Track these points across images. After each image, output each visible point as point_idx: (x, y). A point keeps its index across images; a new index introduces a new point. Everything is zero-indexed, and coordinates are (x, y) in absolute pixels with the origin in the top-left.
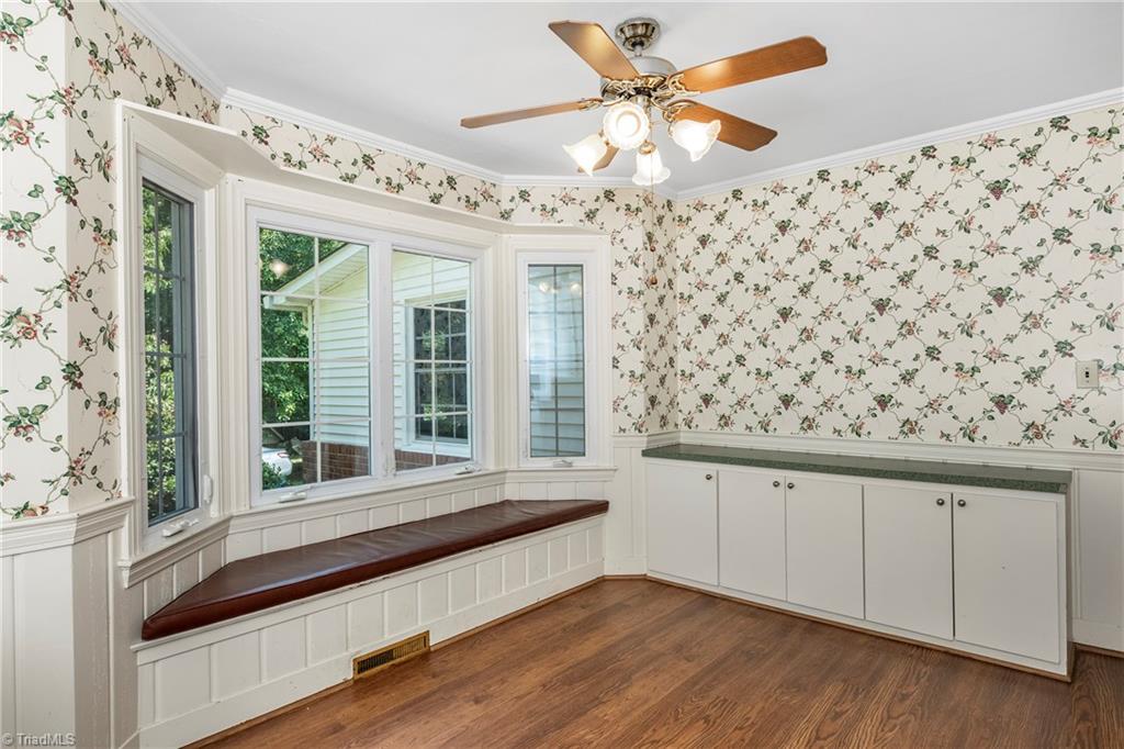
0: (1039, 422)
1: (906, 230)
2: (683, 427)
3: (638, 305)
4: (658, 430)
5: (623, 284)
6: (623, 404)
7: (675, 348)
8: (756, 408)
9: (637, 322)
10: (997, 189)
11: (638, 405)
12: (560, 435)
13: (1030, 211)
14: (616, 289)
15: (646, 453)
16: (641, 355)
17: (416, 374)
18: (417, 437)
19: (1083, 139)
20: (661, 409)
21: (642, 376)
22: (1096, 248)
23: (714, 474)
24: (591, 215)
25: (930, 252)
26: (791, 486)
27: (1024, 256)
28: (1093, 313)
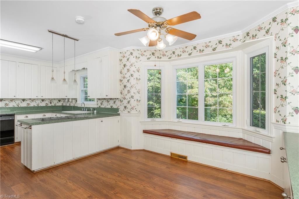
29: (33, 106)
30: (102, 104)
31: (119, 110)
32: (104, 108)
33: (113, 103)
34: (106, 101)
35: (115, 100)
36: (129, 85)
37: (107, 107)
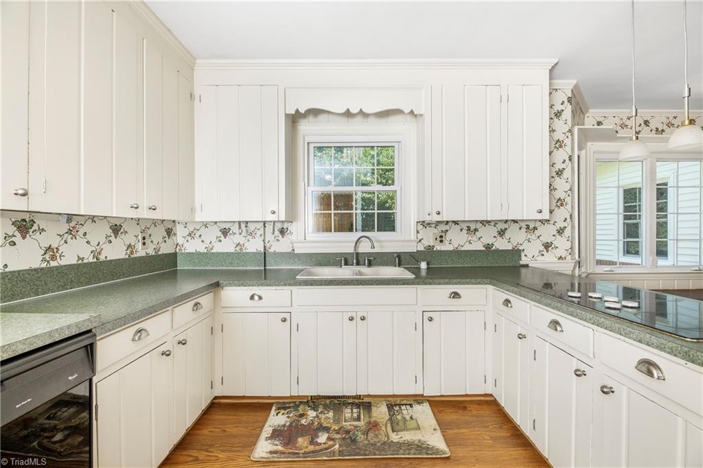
17: (624, 223)
18: (624, 255)
29: (74, 261)
30: (443, 239)
31: (523, 255)
32: (451, 251)
33: (496, 234)
34: (461, 230)
35: (502, 226)
36: (562, 185)
37: (467, 247)
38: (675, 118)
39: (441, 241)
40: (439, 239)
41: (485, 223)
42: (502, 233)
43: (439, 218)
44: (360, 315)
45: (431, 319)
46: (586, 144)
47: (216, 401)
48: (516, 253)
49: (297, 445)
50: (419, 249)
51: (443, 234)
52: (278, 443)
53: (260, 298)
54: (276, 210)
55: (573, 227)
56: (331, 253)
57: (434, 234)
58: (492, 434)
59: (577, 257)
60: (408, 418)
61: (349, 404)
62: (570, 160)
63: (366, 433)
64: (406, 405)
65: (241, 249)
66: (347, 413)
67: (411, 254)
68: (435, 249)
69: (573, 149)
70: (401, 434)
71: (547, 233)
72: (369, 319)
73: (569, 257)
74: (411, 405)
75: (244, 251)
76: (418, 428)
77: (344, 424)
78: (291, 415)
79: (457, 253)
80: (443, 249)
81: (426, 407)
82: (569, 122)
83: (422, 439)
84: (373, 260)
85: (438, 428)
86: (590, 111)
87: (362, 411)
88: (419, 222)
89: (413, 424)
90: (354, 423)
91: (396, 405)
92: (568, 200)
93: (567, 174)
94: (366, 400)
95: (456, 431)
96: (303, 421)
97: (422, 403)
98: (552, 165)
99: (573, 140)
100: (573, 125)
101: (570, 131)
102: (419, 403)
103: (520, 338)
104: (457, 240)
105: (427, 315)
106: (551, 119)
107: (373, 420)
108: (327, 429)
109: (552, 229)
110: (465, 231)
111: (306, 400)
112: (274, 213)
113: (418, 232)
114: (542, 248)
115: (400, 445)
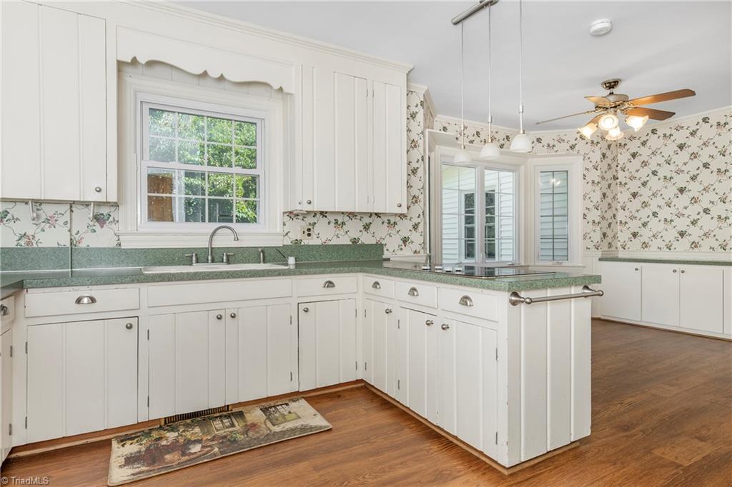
0: (696, 241)
1: (645, 164)
2: (620, 249)
3: (597, 188)
4: (607, 249)
5: (589, 179)
6: (588, 236)
7: (616, 209)
8: (664, 238)
9: (597, 197)
10: (681, 147)
11: (597, 237)
12: (555, 254)
13: (694, 156)
14: (586, 181)
15: (600, 259)
16: (599, 213)
17: (465, 227)
18: (466, 258)
19: (715, 127)
20: (609, 239)
21: (599, 223)
22: (719, 171)
23: (639, 268)
24: (572, 147)
25: (654, 173)
26: (683, 272)
27: (691, 174)
28: (718, 197)
30: (311, 232)
31: (385, 249)
32: (319, 246)
33: (362, 228)
34: (329, 223)
35: (367, 220)
36: (417, 183)
37: (335, 242)
38: (497, 132)
39: (309, 235)
40: (306, 232)
41: (352, 215)
42: (367, 227)
43: (309, 208)
44: (229, 312)
45: (306, 311)
46: (435, 147)
47: (13, 456)
48: (379, 247)
49: (166, 461)
50: (285, 243)
51: (311, 227)
52: (139, 466)
53: (93, 300)
54: (103, 188)
55: (425, 223)
56: (176, 249)
57: (302, 226)
58: (366, 407)
59: (428, 252)
60: (286, 413)
61: (216, 417)
62: (423, 160)
63: (246, 432)
64: (281, 405)
65: (28, 243)
66: (217, 424)
67: (277, 249)
68: (302, 243)
69: (424, 150)
70: (282, 426)
71: (404, 227)
72: (240, 316)
73: (422, 252)
74: (287, 404)
75: (35, 246)
76: (299, 417)
77: (216, 433)
78: (144, 442)
79: (325, 248)
80: (311, 244)
81: (303, 403)
82: (422, 124)
83: (305, 423)
84: (232, 256)
85: (317, 413)
86: (438, 115)
87: (234, 419)
88: (286, 212)
89: (293, 416)
90: (227, 430)
91: (271, 407)
92: (421, 197)
93: (420, 172)
94: (235, 410)
95: (334, 412)
96: (164, 443)
97: (298, 400)
98: (409, 163)
99: (424, 141)
100: (425, 128)
101: (422, 133)
102: (294, 401)
103: (387, 313)
104: (325, 234)
105: (302, 307)
106: (408, 119)
107: (249, 423)
108: (199, 441)
109: (409, 225)
110: (332, 225)
111: (158, 426)
112: (99, 191)
113: (284, 224)
114: (401, 243)
115: (283, 433)
